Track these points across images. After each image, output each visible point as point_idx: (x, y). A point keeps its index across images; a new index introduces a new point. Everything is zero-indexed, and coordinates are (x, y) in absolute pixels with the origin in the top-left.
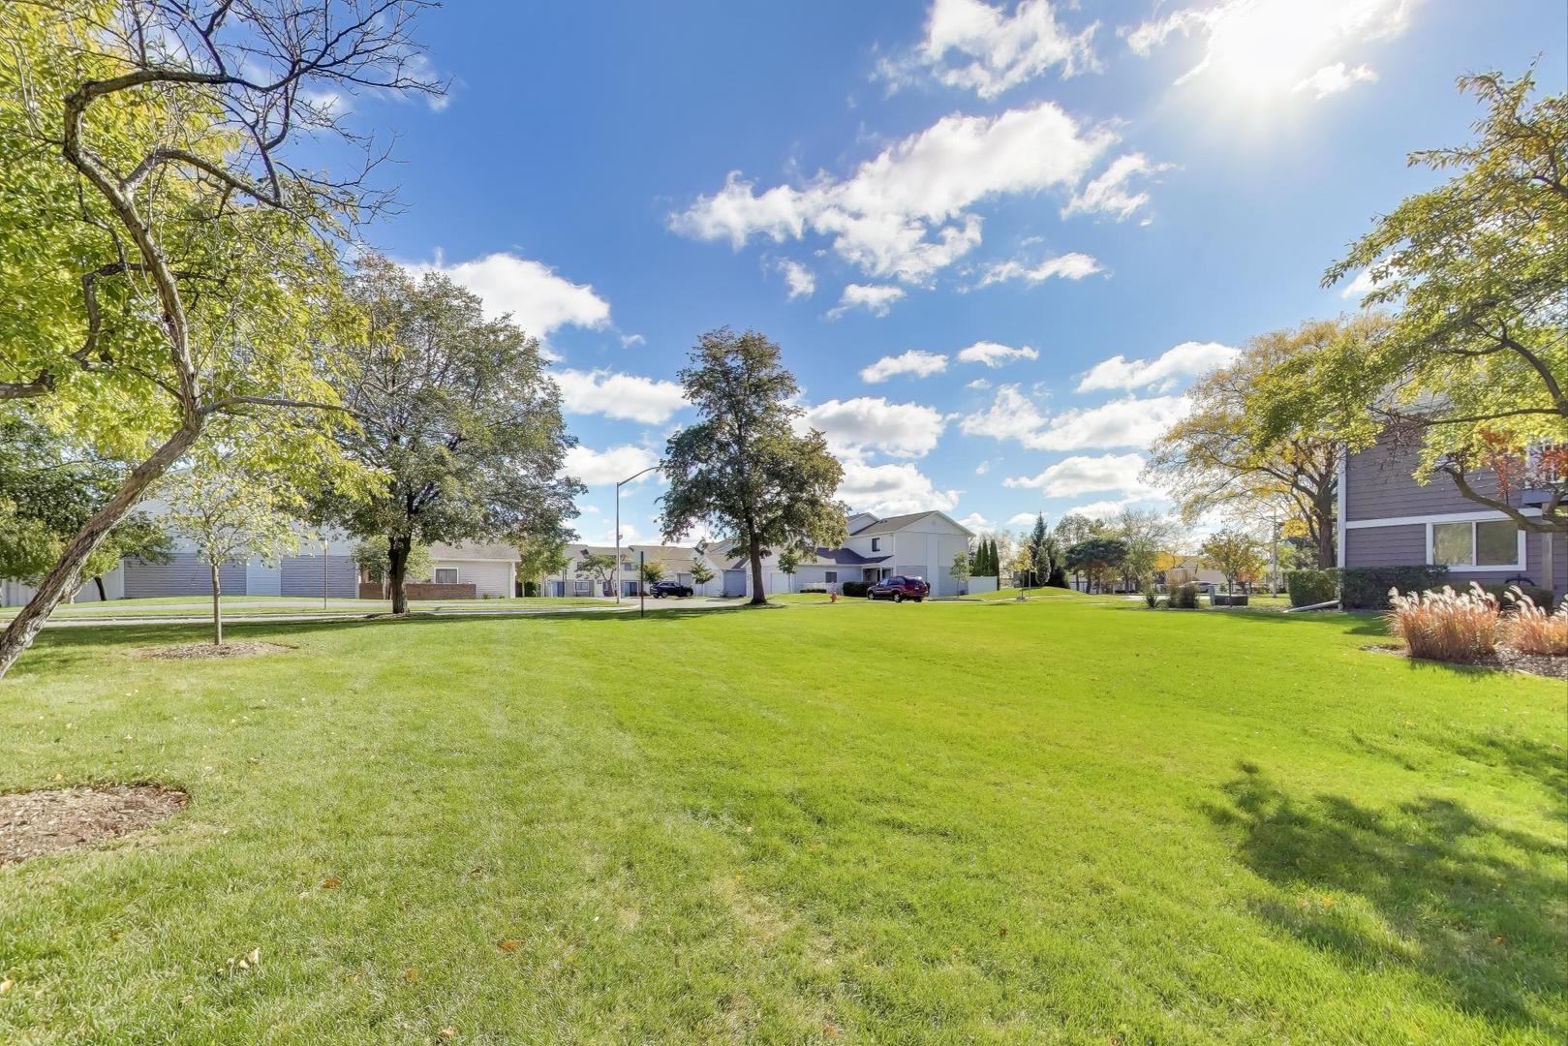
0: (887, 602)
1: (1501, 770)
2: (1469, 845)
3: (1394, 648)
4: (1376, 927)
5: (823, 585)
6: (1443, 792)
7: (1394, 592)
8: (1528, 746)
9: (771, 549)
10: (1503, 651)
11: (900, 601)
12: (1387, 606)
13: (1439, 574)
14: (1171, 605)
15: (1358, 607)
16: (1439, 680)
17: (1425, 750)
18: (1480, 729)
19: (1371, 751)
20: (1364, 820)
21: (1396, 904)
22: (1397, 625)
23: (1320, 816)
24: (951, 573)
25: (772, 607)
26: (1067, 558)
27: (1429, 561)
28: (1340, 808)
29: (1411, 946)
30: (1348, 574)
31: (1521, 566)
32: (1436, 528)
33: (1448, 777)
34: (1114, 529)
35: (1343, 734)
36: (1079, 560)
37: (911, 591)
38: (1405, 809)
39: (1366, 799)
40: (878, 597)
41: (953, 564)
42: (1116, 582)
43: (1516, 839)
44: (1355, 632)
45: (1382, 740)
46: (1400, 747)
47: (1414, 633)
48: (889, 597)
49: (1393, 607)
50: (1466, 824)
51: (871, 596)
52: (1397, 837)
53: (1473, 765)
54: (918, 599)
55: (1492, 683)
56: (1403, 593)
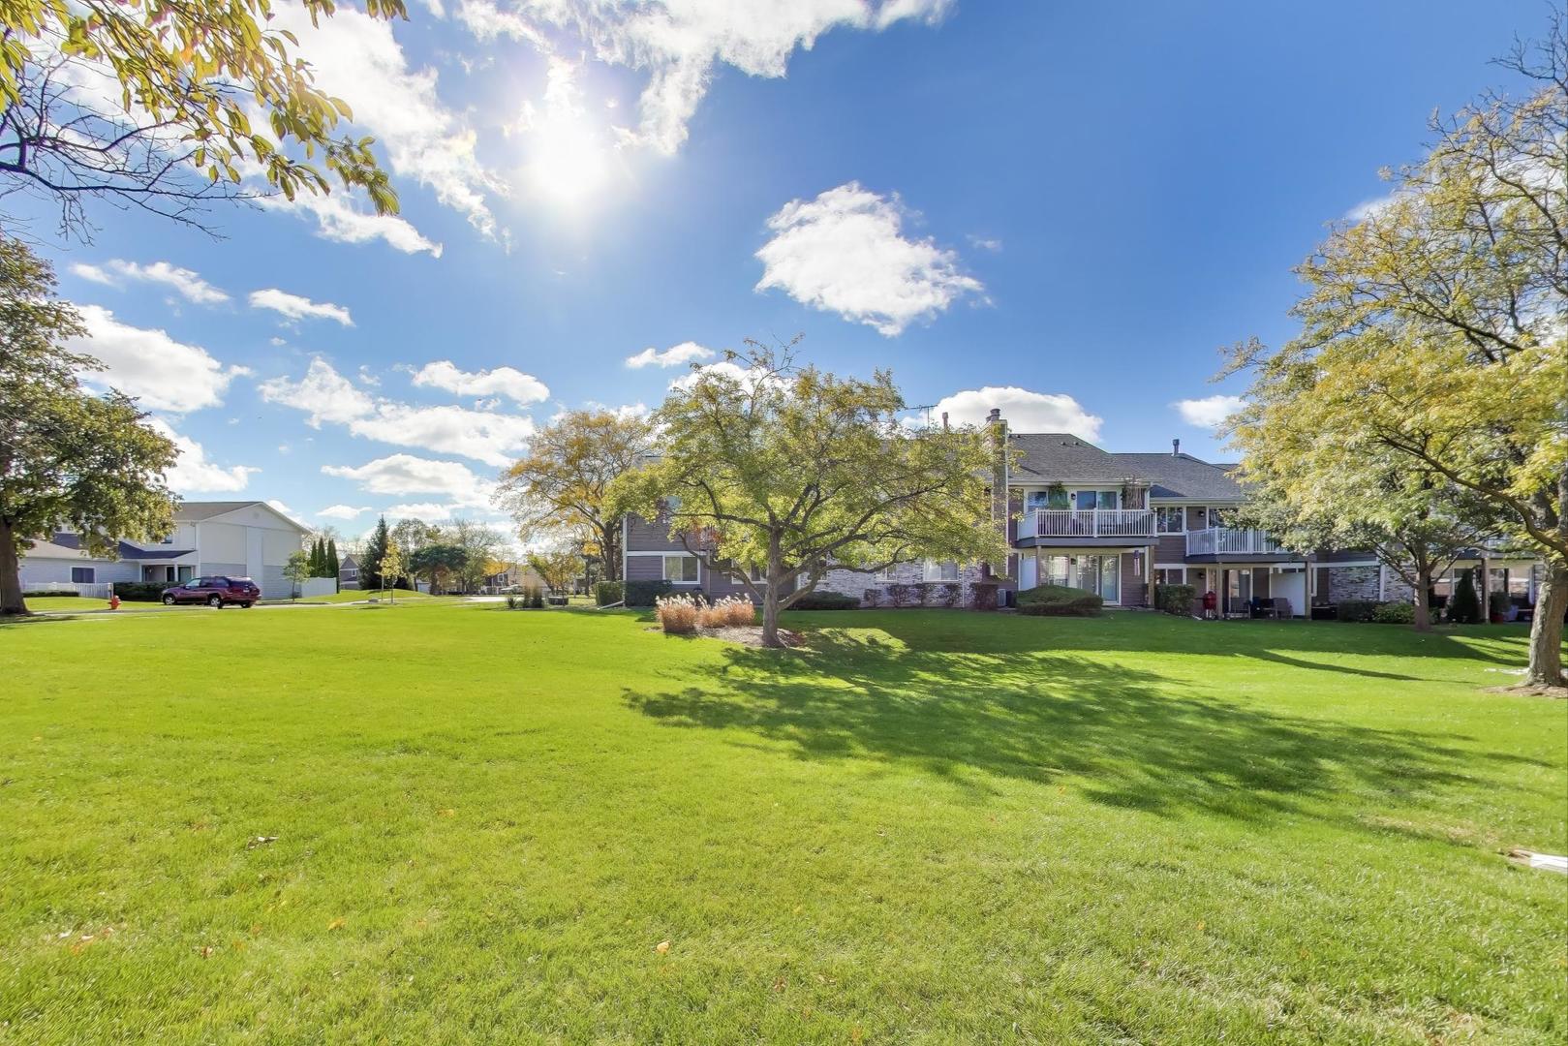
0: (202, 607)
1: (705, 676)
2: (703, 699)
3: (658, 628)
4: (690, 720)
5: (72, 587)
6: (693, 686)
7: (658, 598)
8: (711, 666)
9: (35, 541)
10: (698, 627)
11: (220, 607)
12: (654, 605)
13: (668, 585)
14: (525, 606)
15: (633, 605)
16: (677, 642)
17: (681, 673)
18: (697, 662)
19: (665, 676)
20: (674, 698)
21: (692, 715)
22: (659, 616)
23: (661, 699)
24: (285, 574)
25: (40, 619)
26: (411, 562)
27: (664, 578)
28: (665, 696)
29: (699, 722)
30: (630, 585)
31: (698, 582)
32: (667, 558)
33: (692, 681)
34: (450, 534)
35: (652, 672)
36: (425, 564)
37: (237, 594)
38: (684, 693)
39: (672, 692)
40: (178, 602)
41: (288, 563)
42: (450, 584)
43: (714, 695)
44: (640, 620)
45: (666, 671)
46: (674, 673)
47: (666, 620)
48: (205, 601)
49: (656, 605)
50: (702, 694)
51: (170, 600)
52: (684, 700)
53: (698, 676)
54: (247, 604)
55: (696, 642)
56: (661, 598)
